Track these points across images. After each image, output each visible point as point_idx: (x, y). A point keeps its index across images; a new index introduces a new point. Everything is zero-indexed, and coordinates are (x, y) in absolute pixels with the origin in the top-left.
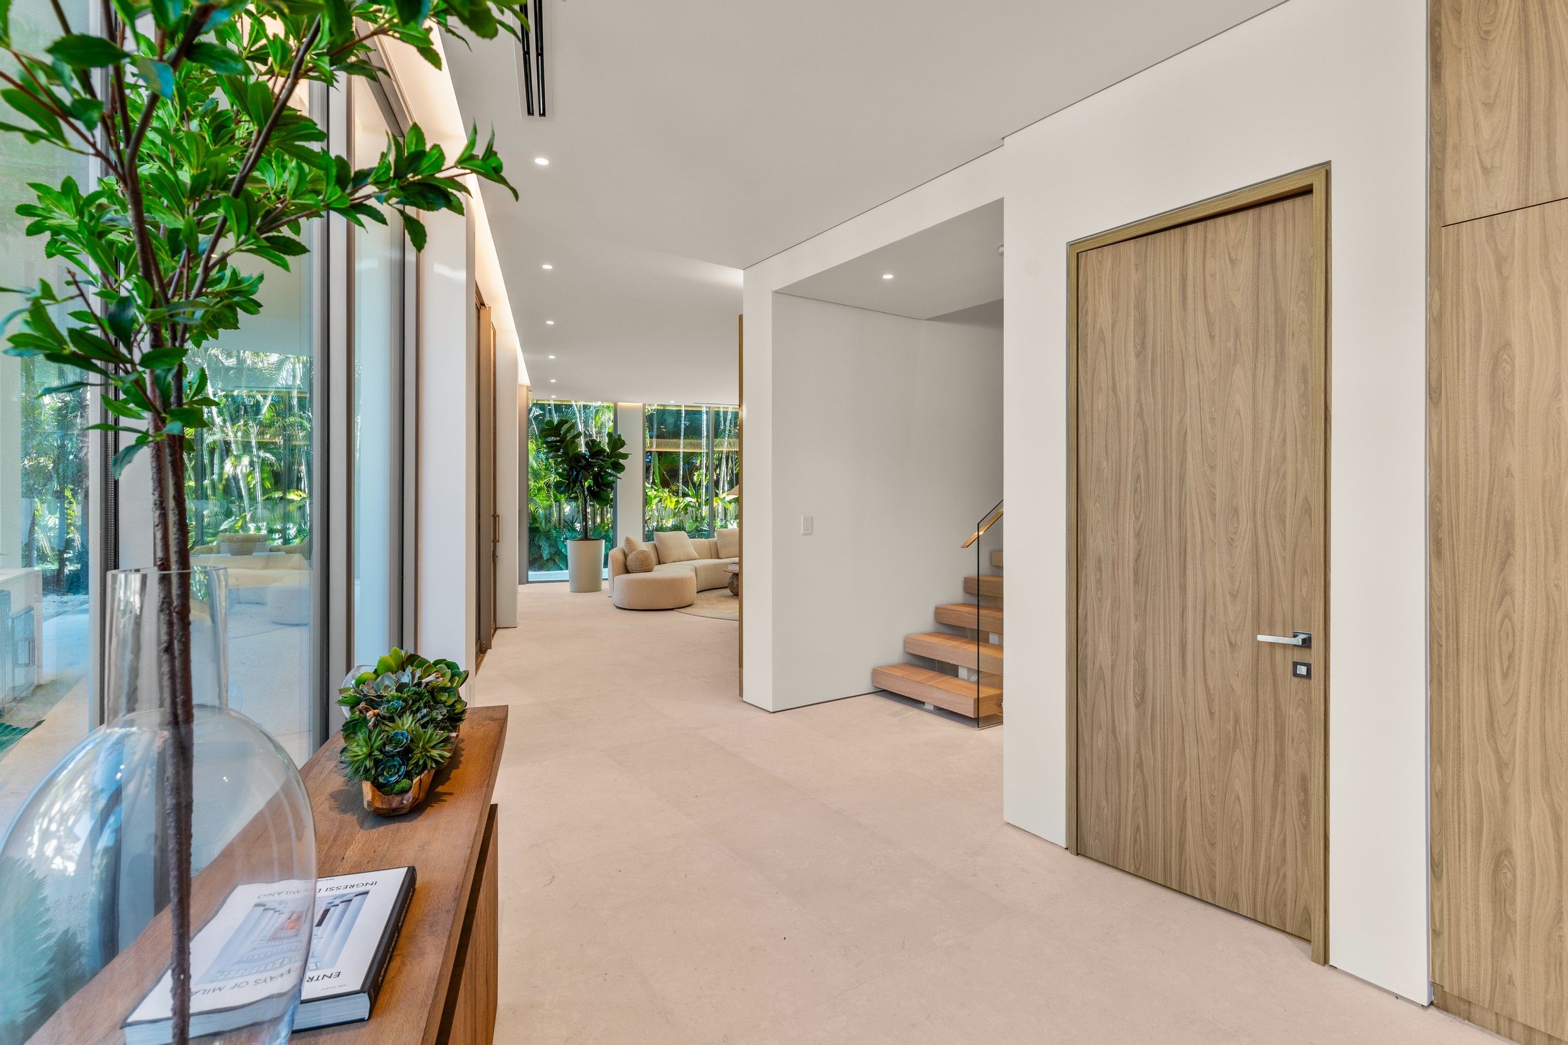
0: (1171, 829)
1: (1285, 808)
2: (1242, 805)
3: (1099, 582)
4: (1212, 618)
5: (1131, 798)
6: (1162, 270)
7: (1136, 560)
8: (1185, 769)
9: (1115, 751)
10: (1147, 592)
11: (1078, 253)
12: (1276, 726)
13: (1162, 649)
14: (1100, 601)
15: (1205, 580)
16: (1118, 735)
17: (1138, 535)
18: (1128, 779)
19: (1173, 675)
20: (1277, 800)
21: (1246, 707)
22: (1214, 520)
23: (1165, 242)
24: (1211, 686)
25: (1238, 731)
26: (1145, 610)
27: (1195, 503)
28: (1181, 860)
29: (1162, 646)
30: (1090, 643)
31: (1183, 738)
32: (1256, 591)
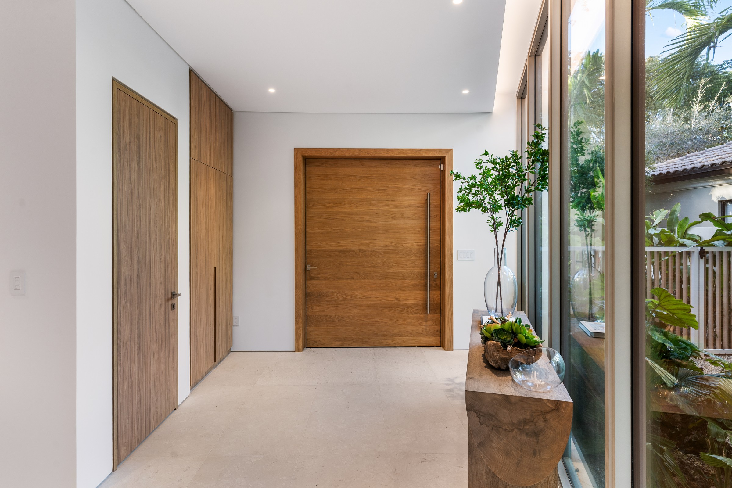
0: (147, 407)
3: (125, 292)
4: (157, 296)
5: (136, 406)
7: (137, 276)
9: (131, 386)
11: (117, 88)
16: (132, 376)
17: (138, 261)
21: (163, 331)
22: (157, 251)
24: (156, 327)
25: (162, 342)
28: (150, 419)
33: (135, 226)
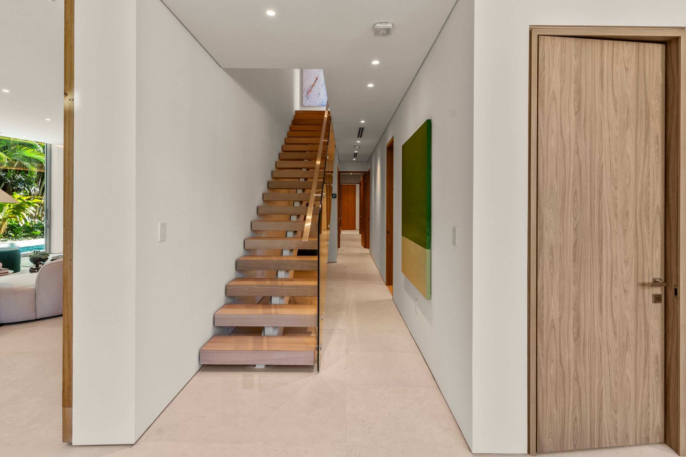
0: (594, 412)
1: (649, 375)
2: (630, 382)
3: (551, 262)
4: (616, 277)
5: (571, 401)
6: (590, 63)
7: (575, 246)
8: (602, 372)
9: (561, 373)
10: (581, 266)
11: (538, 35)
12: (645, 332)
13: (589, 301)
14: (552, 275)
15: (612, 255)
16: (563, 363)
17: (575, 229)
18: (570, 389)
19: (595, 315)
20: (646, 373)
21: (631, 326)
22: (616, 219)
23: (592, 44)
24: (615, 317)
25: (628, 341)
26: (580, 277)
27: (607, 209)
28: (600, 428)
29: (589, 299)
30: (545, 305)
31: (601, 353)
32: (636, 259)
33: (571, 187)
